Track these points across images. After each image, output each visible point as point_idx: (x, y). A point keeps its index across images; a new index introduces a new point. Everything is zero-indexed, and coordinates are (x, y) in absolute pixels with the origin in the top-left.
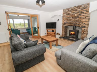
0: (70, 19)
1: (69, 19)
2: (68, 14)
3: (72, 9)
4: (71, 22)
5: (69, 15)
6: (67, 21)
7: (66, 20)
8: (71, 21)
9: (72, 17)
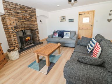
0: (22, 20)
1: (20, 20)
2: (18, 13)
3: (21, 8)
4: (25, 26)
5: (18, 15)
6: (18, 24)
7: (16, 22)
8: (24, 23)
9: (24, 19)
